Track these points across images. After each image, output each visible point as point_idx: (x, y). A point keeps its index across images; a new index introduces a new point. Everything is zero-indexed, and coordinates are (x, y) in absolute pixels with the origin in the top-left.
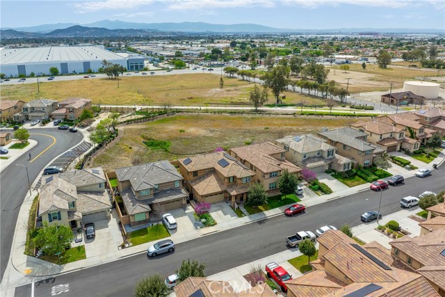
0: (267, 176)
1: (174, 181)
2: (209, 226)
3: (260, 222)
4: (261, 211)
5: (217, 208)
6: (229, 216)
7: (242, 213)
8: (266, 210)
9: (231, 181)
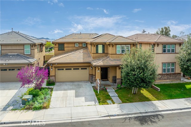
0: (158, 49)
1: (23, 45)
2: (28, 109)
3: (143, 119)
4: (147, 99)
5: (71, 87)
6: (83, 99)
7: (108, 98)
8: (159, 99)
9: (100, 50)
